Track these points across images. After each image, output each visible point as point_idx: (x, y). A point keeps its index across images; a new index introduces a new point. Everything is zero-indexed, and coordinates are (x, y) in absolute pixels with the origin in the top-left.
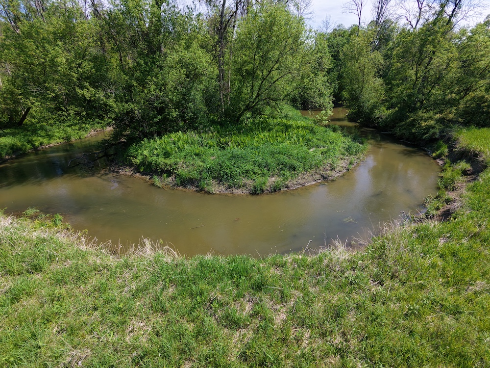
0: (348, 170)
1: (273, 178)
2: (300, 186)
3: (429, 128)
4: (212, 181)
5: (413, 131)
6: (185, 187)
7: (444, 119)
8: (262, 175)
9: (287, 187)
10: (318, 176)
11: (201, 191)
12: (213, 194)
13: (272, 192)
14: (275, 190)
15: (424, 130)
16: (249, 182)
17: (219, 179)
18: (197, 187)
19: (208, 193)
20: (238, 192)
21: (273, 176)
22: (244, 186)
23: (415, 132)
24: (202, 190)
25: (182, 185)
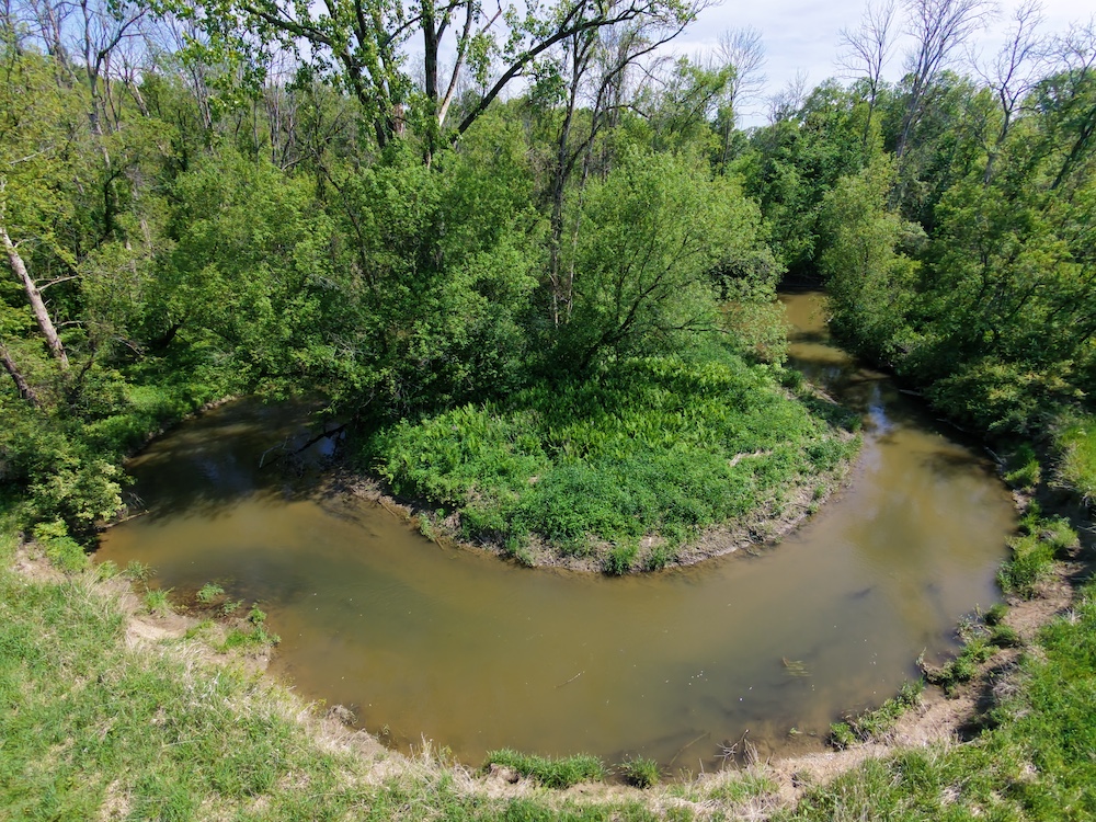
0: (809, 513)
1: (650, 540)
2: (703, 558)
3: (1005, 405)
4: (530, 538)
5: (969, 407)
6: (478, 544)
7: (1042, 387)
8: (628, 531)
9: (677, 561)
10: (743, 533)
11: (509, 558)
12: (531, 567)
13: (645, 571)
14: (652, 566)
15: (993, 408)
16: (603, 545)
17: (545, 534)
18: (500, 546)
19: (522, 564)
20: (580, 565)
21: (650, 533)
22: (593, 553)
23: (975, 411)
24: (510, 555)
25: (472, 538)
